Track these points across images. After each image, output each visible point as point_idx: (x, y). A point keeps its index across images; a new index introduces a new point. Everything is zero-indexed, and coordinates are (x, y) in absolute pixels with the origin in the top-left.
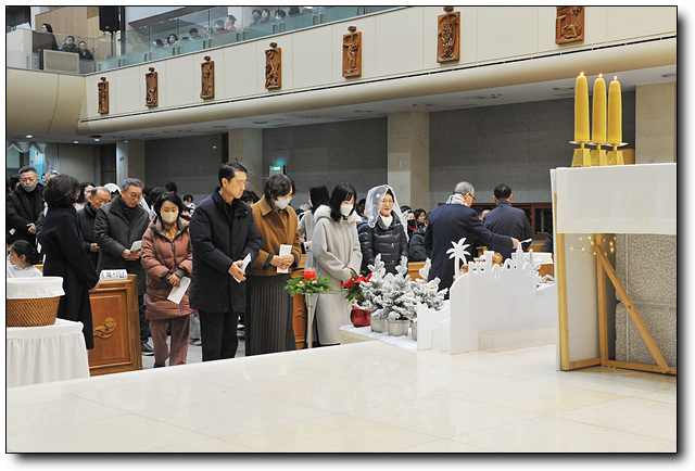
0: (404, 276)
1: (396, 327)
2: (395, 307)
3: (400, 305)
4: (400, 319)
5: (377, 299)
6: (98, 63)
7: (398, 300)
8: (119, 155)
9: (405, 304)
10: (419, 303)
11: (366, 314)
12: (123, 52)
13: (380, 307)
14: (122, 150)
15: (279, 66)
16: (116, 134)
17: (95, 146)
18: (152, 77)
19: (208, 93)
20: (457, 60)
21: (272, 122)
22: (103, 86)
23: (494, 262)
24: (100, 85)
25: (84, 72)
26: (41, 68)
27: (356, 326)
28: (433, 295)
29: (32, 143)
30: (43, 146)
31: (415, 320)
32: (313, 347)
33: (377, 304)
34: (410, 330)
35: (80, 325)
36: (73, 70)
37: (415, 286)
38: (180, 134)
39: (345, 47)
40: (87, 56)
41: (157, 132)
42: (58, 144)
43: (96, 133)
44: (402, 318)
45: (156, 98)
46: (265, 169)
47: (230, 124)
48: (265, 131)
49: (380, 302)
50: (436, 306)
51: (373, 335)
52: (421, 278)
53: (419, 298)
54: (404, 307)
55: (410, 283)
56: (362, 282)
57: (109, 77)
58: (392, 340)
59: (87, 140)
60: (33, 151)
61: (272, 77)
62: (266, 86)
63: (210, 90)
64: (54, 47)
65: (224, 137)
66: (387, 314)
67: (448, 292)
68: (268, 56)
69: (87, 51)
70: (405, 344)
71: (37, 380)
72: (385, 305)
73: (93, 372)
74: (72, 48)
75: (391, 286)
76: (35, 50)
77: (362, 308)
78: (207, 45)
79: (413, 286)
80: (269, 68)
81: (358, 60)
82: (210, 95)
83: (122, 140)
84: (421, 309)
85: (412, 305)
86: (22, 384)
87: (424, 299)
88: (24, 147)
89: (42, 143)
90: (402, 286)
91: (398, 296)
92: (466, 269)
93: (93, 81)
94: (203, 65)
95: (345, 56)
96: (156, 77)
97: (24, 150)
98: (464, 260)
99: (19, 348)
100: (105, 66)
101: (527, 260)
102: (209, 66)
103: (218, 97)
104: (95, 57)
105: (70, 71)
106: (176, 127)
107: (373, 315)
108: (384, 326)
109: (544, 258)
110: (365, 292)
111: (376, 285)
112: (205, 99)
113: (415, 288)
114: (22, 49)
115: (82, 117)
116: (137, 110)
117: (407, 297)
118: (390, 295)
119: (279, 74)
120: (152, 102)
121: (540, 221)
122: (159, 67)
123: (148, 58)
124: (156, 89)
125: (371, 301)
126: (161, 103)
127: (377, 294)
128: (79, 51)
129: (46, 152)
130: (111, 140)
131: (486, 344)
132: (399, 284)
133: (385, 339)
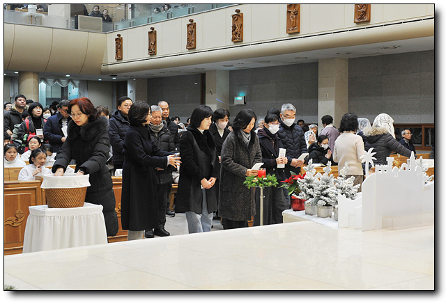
0: (329, 175)
1: (323, 211)
2: (322, 197)
3: (326, 195)
4: (326, 205)
5: (309, 191)
6: (115, 24)
7: (325, 192)
8: (129, 89)
9: (330, 195)
10: (339, 194)
11: (301, 202)
12: (133, 17)
13: (312, 197)
14: (131, 85)
15: (242, 25)
16: (127, 74)
17: (113, 83)
18: (152, 34)
19: (191, 45)
20: (368, 21)
21: (236, 65)
22: (119, 41)
23: (394, 165)
24: (116, 39)
25: (106, 31)
26: (77, 28)
27: (295, 210)
28: (349, 189)
29: (70, 80)
30: (77, 83)
31: (336, 206)
32: (264, 224)
33: (310, 195)
34: (333, 214)
35: (101, 207)
36: (98, 29)
37: (337, 182)
38: (171, 75)
39: (289, 12)
40: (108, 20)
41: (156, 73)
42: (87, 81)
43: (113, 73)
44: (328, 205)
45: (155, 48)
46: (231, 99)
47: (206, 66)
48: (231, 72)
49: (311, 193)
50: (352, 196)
51: (306, 217)
52: (341, 176)
53: (340, 190)
54: (329, 197)
55: (333, 180)
56: (299, 179)
57: (123, 34)
58: (320, 220)
59: (107, 78)
60: (71, 86)
61: (236, 33)
62: (233, 40)
63: (193, 43)
64: (85, 13)
65: (202, 77)
66: (316, 202)
67: (360, 187)
68: (234, 19)
69: (108, 16)
70: (329, 223)
71: (71, 245)
72: (315, 195)
73: (109, 241)
74: (98, 14)
75: (320, 182)
76: (72, 15)
77: (299, 197)
78: (191, 11)
79: (335, 182)
80: (234, 28)
81: (297, 21)
82: (193, 46)
83: (132, 78)
84: (341, 198)
85: (334, 195)
86: (61, 247)
87: (343, 191)
88: (64, 83)
89: (77, 80)
90: (328, 182)
91: (324, 189)
92: (374, 170)
93: (112, 37)
94: (188, 26)
95: (288, 18)
96: (155, 34)
97: (64, 86)
98: (372, 164)
99: (59, 223)
100: (120, 26)
101: (419, 164)
102: (192, 26)
103: (199, 47)
104: (113, 20)
105: (96, 30)
106: (169, 69)
107: (306, 202)
108: (314, 211)
109: (430, 163)
110: (301, 186)
111: (308, 181)
112: (189, 49)
113: (337, 184)
114: (63, 15)
115: (104, 62)
116: (141, 57)
117: (331, 190)
118: (319, 188)
119: (241, 32)
120: (152, 51)
121: (428, 137)
122: (157, 27)
123: (149, 21)
124: (155, 42)
125: (305, 192)
126: (159, 53)
127: (310, 187)
128: (102, 16)
129: (80, 87)
130: (125, 78)
131: (388, 224)
132: (325, 180)
133: (315, 219)
